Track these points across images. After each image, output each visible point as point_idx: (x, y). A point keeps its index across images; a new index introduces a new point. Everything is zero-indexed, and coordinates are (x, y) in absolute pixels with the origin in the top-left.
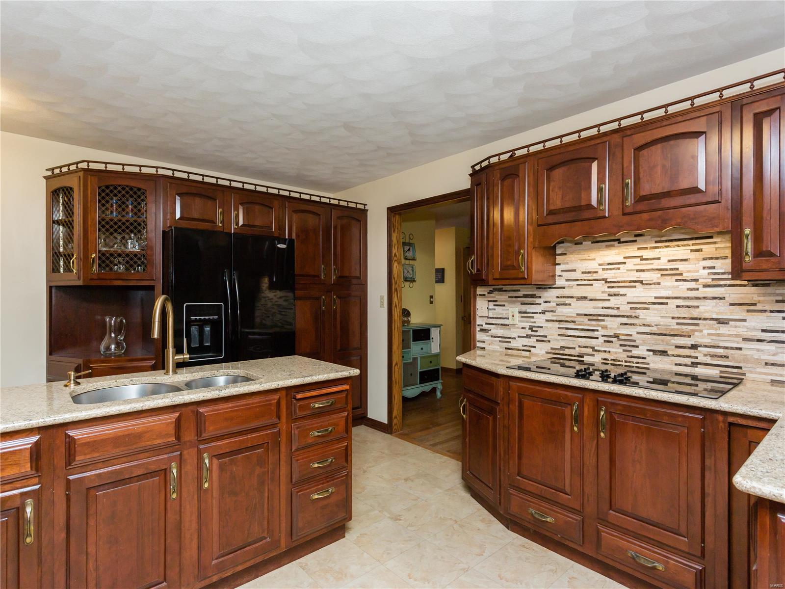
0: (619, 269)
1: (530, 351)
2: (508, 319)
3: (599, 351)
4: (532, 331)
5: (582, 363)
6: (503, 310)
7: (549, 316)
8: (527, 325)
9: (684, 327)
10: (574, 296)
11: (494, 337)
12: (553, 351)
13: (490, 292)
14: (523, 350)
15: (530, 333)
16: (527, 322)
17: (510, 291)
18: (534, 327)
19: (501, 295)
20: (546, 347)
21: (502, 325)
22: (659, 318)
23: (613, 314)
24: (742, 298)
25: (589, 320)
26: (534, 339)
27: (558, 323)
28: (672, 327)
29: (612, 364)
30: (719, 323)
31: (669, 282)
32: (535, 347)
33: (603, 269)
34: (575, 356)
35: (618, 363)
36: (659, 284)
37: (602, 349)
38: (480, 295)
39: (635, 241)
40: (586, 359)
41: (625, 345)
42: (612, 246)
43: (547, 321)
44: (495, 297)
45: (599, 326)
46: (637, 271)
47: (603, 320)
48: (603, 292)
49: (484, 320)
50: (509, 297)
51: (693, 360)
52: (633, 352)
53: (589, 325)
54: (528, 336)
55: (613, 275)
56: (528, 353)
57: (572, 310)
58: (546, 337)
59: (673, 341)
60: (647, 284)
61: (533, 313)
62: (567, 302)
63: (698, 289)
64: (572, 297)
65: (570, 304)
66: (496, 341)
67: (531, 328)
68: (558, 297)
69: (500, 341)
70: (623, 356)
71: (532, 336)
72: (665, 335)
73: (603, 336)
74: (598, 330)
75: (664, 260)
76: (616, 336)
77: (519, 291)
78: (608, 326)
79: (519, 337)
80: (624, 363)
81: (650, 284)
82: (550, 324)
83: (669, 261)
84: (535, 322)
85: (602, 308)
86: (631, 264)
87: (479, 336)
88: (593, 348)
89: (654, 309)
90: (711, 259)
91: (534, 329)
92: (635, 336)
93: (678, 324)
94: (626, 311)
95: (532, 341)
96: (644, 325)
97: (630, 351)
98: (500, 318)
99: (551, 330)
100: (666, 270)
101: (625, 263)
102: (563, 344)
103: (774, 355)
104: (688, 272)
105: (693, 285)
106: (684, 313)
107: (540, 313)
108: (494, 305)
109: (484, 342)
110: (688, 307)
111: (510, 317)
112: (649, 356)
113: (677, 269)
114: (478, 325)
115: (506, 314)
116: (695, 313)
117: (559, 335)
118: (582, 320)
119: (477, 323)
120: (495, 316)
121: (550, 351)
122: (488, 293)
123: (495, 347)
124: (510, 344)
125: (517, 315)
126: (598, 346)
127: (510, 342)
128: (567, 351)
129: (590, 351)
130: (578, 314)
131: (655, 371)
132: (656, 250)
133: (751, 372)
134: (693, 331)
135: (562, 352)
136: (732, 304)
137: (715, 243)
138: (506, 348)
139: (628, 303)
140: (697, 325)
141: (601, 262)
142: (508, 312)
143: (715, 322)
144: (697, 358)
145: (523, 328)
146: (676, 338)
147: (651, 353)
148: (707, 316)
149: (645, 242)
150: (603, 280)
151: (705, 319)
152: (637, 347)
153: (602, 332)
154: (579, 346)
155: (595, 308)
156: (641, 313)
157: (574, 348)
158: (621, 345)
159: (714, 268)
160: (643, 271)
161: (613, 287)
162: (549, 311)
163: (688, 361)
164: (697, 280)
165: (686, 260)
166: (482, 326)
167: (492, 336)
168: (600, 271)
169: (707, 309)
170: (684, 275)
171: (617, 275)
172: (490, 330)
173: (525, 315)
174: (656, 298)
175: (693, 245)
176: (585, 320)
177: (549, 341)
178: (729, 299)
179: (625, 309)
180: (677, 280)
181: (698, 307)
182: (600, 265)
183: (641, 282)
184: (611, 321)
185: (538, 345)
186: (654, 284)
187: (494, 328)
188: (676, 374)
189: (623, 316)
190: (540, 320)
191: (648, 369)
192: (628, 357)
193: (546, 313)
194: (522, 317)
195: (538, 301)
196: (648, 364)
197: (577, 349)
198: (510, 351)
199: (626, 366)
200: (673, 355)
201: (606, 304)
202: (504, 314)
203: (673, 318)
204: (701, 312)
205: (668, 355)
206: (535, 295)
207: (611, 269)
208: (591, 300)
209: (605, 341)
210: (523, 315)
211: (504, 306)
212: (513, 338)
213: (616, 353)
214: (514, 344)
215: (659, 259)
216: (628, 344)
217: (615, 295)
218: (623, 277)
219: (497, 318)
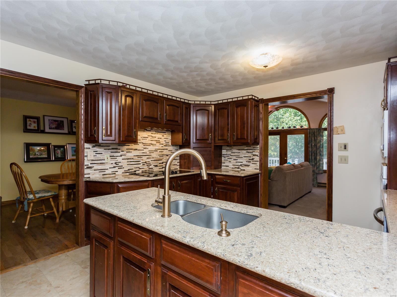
0: (146, 139)
1: (115, 174)
2: (104, 160)
3: (141, 168)
4: (116, 164)
5: (135, 174)
6: (101, 156)
7: (123, 157)
8: (114, 162)
9: (161, 158)
10: (133, 149)
11: (96, 170)
12: (125, 172)
13: (93, 147)
14: (112, 174)
15: (115, 165)
16: (114, 161)
17: (105, 146)
18: (117, 162)
19: (100, 148)
20: (122, 170)
21: (101, 163)
22: (156, 155)
23: (145, 155)
24: (170, 149)
25: (138, 158)
26: (117, 168)
27: (127, 160)
28: (158, 158)
29: (145, 172)
30: (167, 156)
31: (158, 144)
32: (117, 171)
33: (142, 139)
34: (133, 172)
35: (146, 171)
36: (156, 145)
37: (142, 168)
38: (86, 148)
39: (150, 131)
40: (137, 172)
41: (148, 165)
42: (145, 131)
43: (123, 159)
44: (96, 149)
45: (141, 159)
46: (151, 140)
47: (142, 157)
48: (142, 147)
49: (89, 162)
50: (105, 149)
51: (162, 167)
52: (150, 167)
53: (138, 159)
54: (114, 167)
55: (145, 141)
56: (114, 175)
57: (132, 154)
58: (122, 166)
59: (159, 162)
60: (153, 145)
61: (117, 156)
62: (130, 151)
63: (163, 147)
64: (132, 149)
65: (131, 152)
66: (97, 172)
67: (116, 163)
68: (127, 149)
69: (99, 172)
70: (147, 169)
71: (116, 167)
72: (157, 160)
73: (142, 163)
74: (140, 161)
75: (157, 138)
76: (146, 162)
77: (110, 146)
78: (144, 159)
79: (110, 168)
80: (148, 171)
81: (154, 145)
82: (124, 161)
83: (158, 138)
84: (117, 160)
85: (142, 153)
86: (150, 138)
87: (86, 171)
88: (139, 168)
89: (155, 153)
90: (165, 138)
91: (117, 163)
92: (151, 162)
93: (160, 157)
94: (148, 154)
95: (116, 169)
96: (153, 158)
97: (149, 167)
98: (100, 160)
99: (124, 163)
100: (157, 141)
101: (148, 138)
102: (129, 168)
103: (174, 163)
104: (162, 142)
105: (162, 145)
106: (161, 153)
107: (120, 156)
108: (96, 154)
109: (89, 174)
110: (161, 152)
111: (106, 159)
112: (154, 167)
113: (159, 141)
114: (85, 165)
115: (103, 158)
116: (163, 153)
117: (127, 165)
118: (135, 158)
119: (85, 164)
120: (96, 159)
121: (124, 172)
122: (92, 147)
123: (97, 175)
124: (105, 172)
125: (109, 158)
126: (140, 167)
127: (105, 171)
128: (130, 171)
129: (138, 169)
130: (134, 156)
131: (155, 172)
132: (155, 134)
133: (172, 167)
134: (163, 158)
135: (128, 171)
136: (169, 151)
137: (166, 134)
138: (103, 175)
139: (149, 151)
140: (163, 157)
141: (142, 137)
142: (104, 156)
143: (166, 156)
144: (163, 166)
145: (112, 164)
146: (159, 161)
147: (154, 166)
148: (165, 154)
149: (153, 131)
150: (142, 143)
151: (165, 155)
152: (151, 165)
153: (142, 161)
154: (135, 168)
155: (140, 153)
156: (152, 154)
157: (133, 169)
158: (147, 165)
159: (166, 141)
160: (152, 141)
161: (145, 146)
162: (123, 155)
163: (161, 167)
164: (163, 144)
165: (161, 138)
166: (88, 165)
167: (95, 170)
168: (141, 140)
169: (165, 152)
170: (161, 142)
171: (146, 141)
172: (94, 167)
173: (113, 157)
174: (155, 149)
175: (163, 134)
176: (136, 157)
177: (124, 168)
178: (169, 150)
179: (148, 153)
180: (160, 144)
181: (163, 152)
182: (141, 137)
183: (152, 144)
184: (144, 157)
185: (119, 170)
186: (155, 145)
187: (96, 166)
188: (160, 172)
189: (147, 155)
190: (119, 159)
191: (153, 171)
192: (149, 169)
193: (122, 156)
194: (111, 159)
195: (119, 151)
196: (153, 170)
197: (134, 169)
198: (105, 176)
199: (148, 172)
200: (159, 166)
201: (143, 152)
202: (102, 158)
203: (159, 155)
204: (164, 153)
205: (158, 166)
206: (117, 148)
207: (144, 139)
208: (138, 150)
209: (143, 165)
210: (112, 157)
211: (102, 153)
212: (107, 169)
213: (146, 168)
214: (107, 172)
215: (156, 137)
216: (149, 165)
217: (145, 148)
218: (148, 142)
219: (98, 160)
